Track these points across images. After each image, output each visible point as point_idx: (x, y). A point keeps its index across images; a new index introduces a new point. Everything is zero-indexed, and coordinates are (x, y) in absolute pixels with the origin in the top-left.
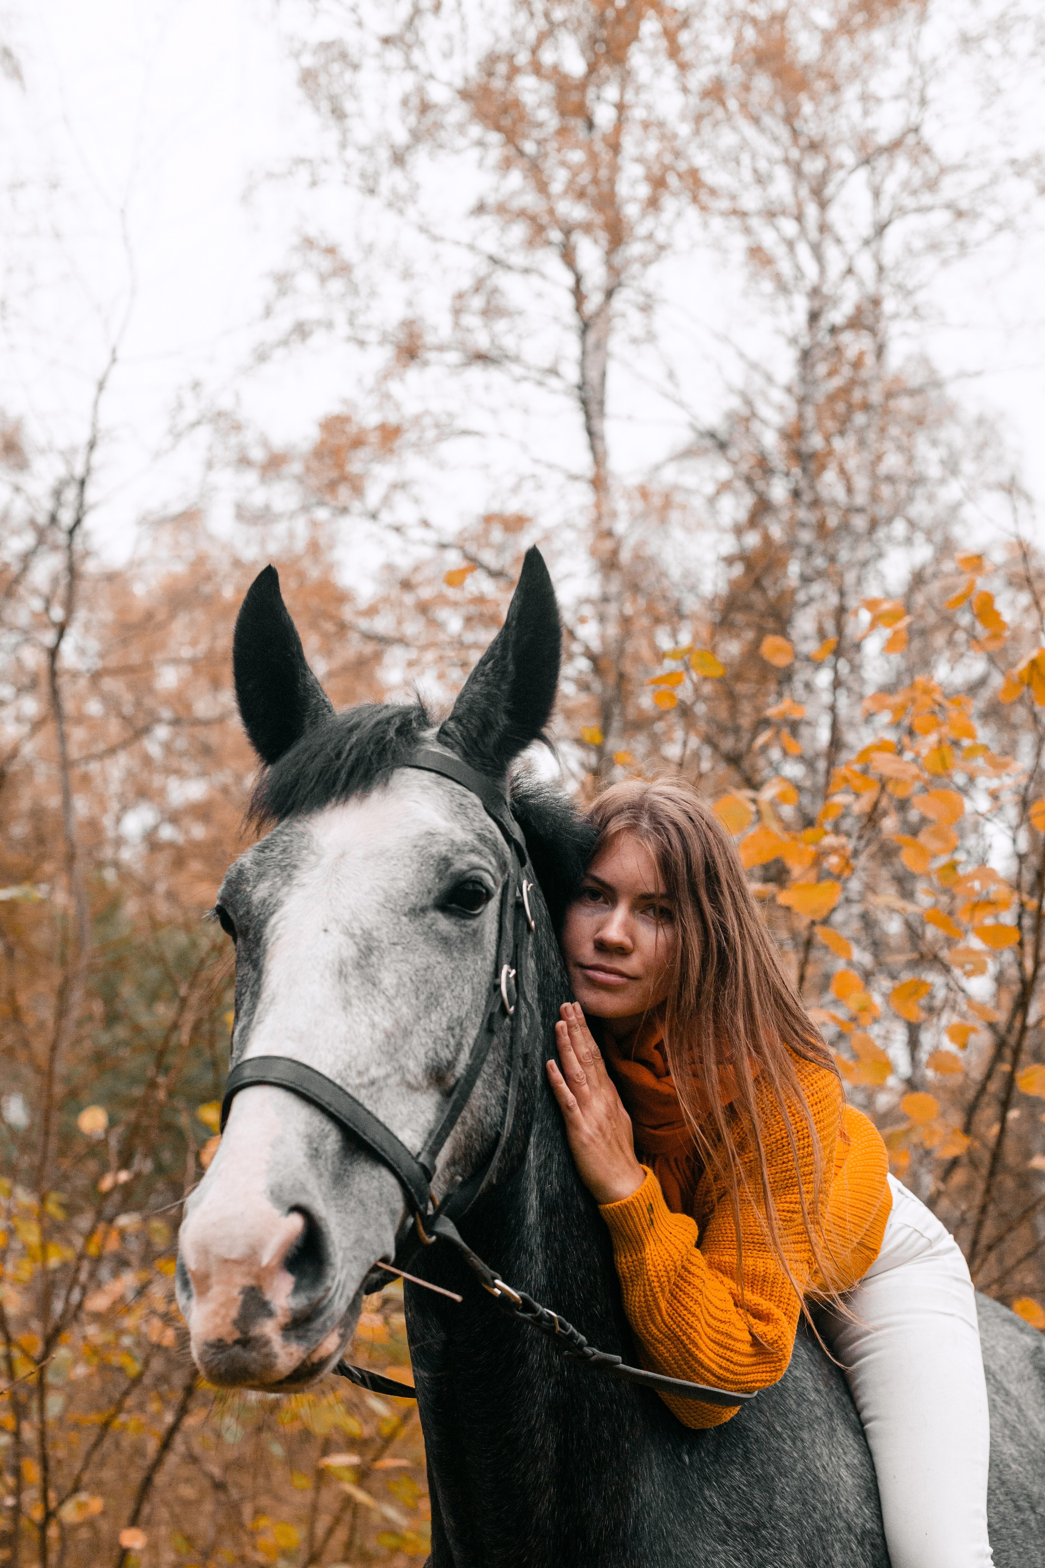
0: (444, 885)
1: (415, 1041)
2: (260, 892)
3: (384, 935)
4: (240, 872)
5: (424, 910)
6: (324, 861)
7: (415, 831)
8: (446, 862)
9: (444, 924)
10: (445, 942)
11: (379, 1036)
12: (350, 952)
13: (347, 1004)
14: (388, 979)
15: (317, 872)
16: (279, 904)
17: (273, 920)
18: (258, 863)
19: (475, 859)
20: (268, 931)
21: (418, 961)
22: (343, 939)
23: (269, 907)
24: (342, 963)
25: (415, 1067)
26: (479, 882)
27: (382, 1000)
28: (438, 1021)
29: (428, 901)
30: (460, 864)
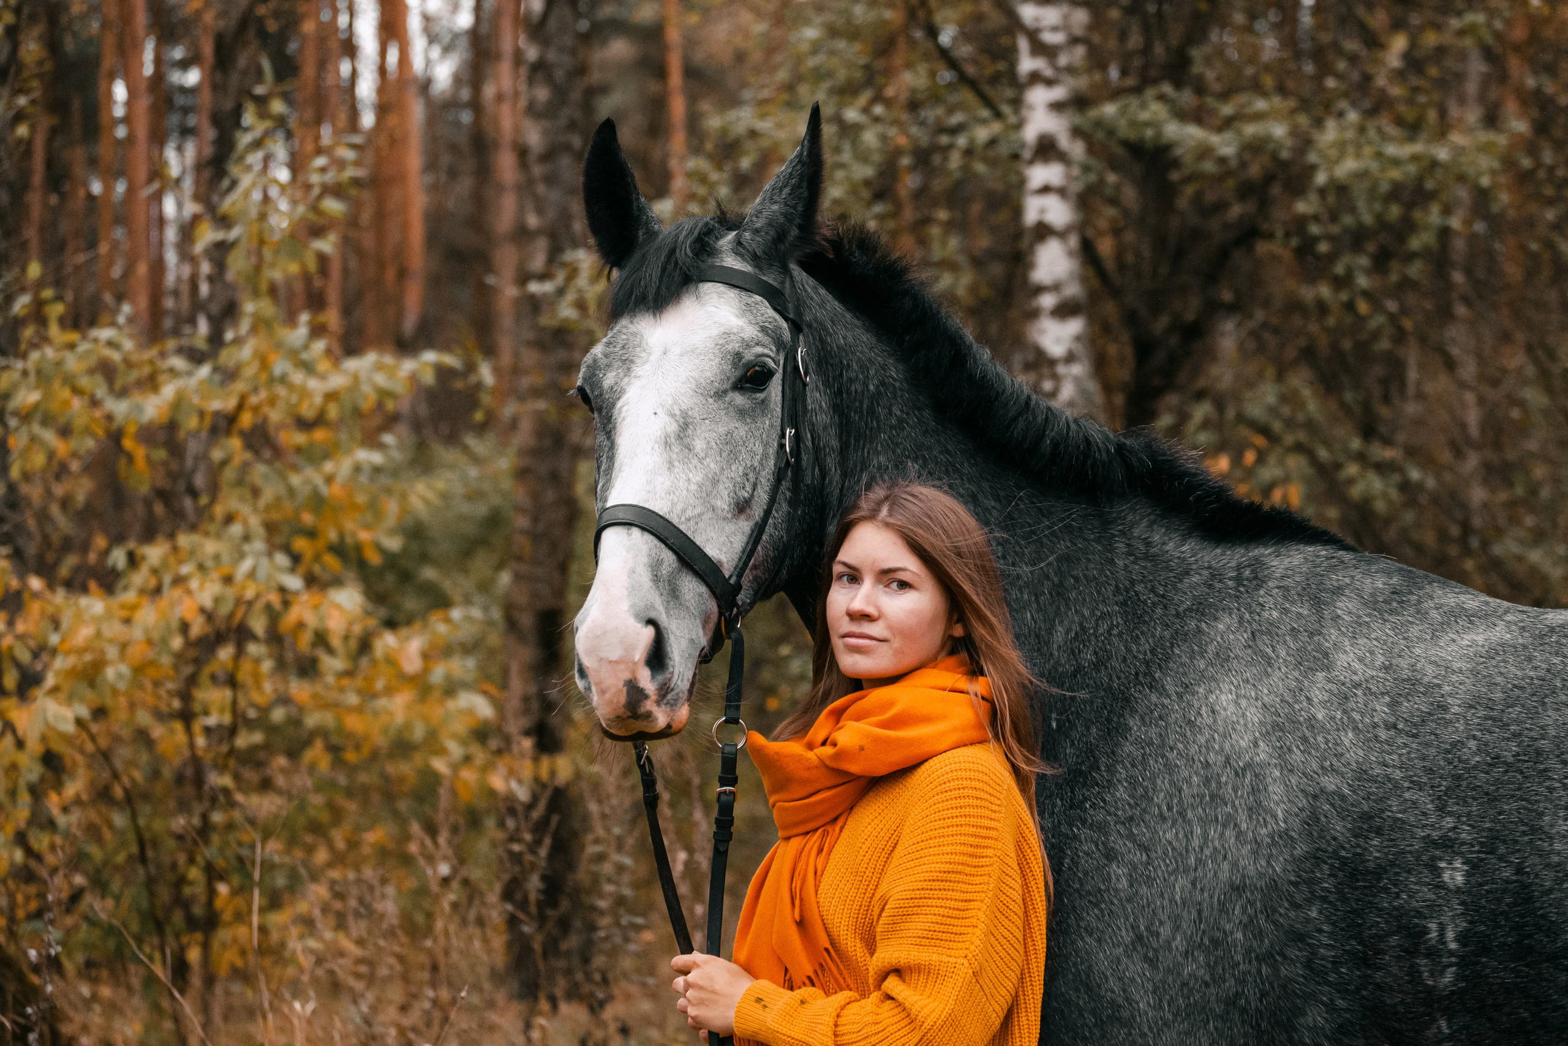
0: (738, 373)
1: (721, 487)
2: (608, 380)
3: (695, 413)
4: (595, 361)
5: (725, 392)
6: (653, 358)
7: (715, 331)
8: (738, 356)
9: (739, 399)
10: (742, 413)
11: (693, 487)
12: (673, 428)
13: (671, 464)
14: (699, 445)
15: (647, 367)
16: (623, 391)
17: (619, 404)
18: (606, 356)
19: (759, 350)
20: (616, 412)
21: (722, 430)
22: (668, 419)
23: (617, 393)
24: (667, 436)
25: (723, 503)
26: (764, 365)
27: (695, 461)
28: (736, 471)
29: (727, 385)
30: (749, 356)
